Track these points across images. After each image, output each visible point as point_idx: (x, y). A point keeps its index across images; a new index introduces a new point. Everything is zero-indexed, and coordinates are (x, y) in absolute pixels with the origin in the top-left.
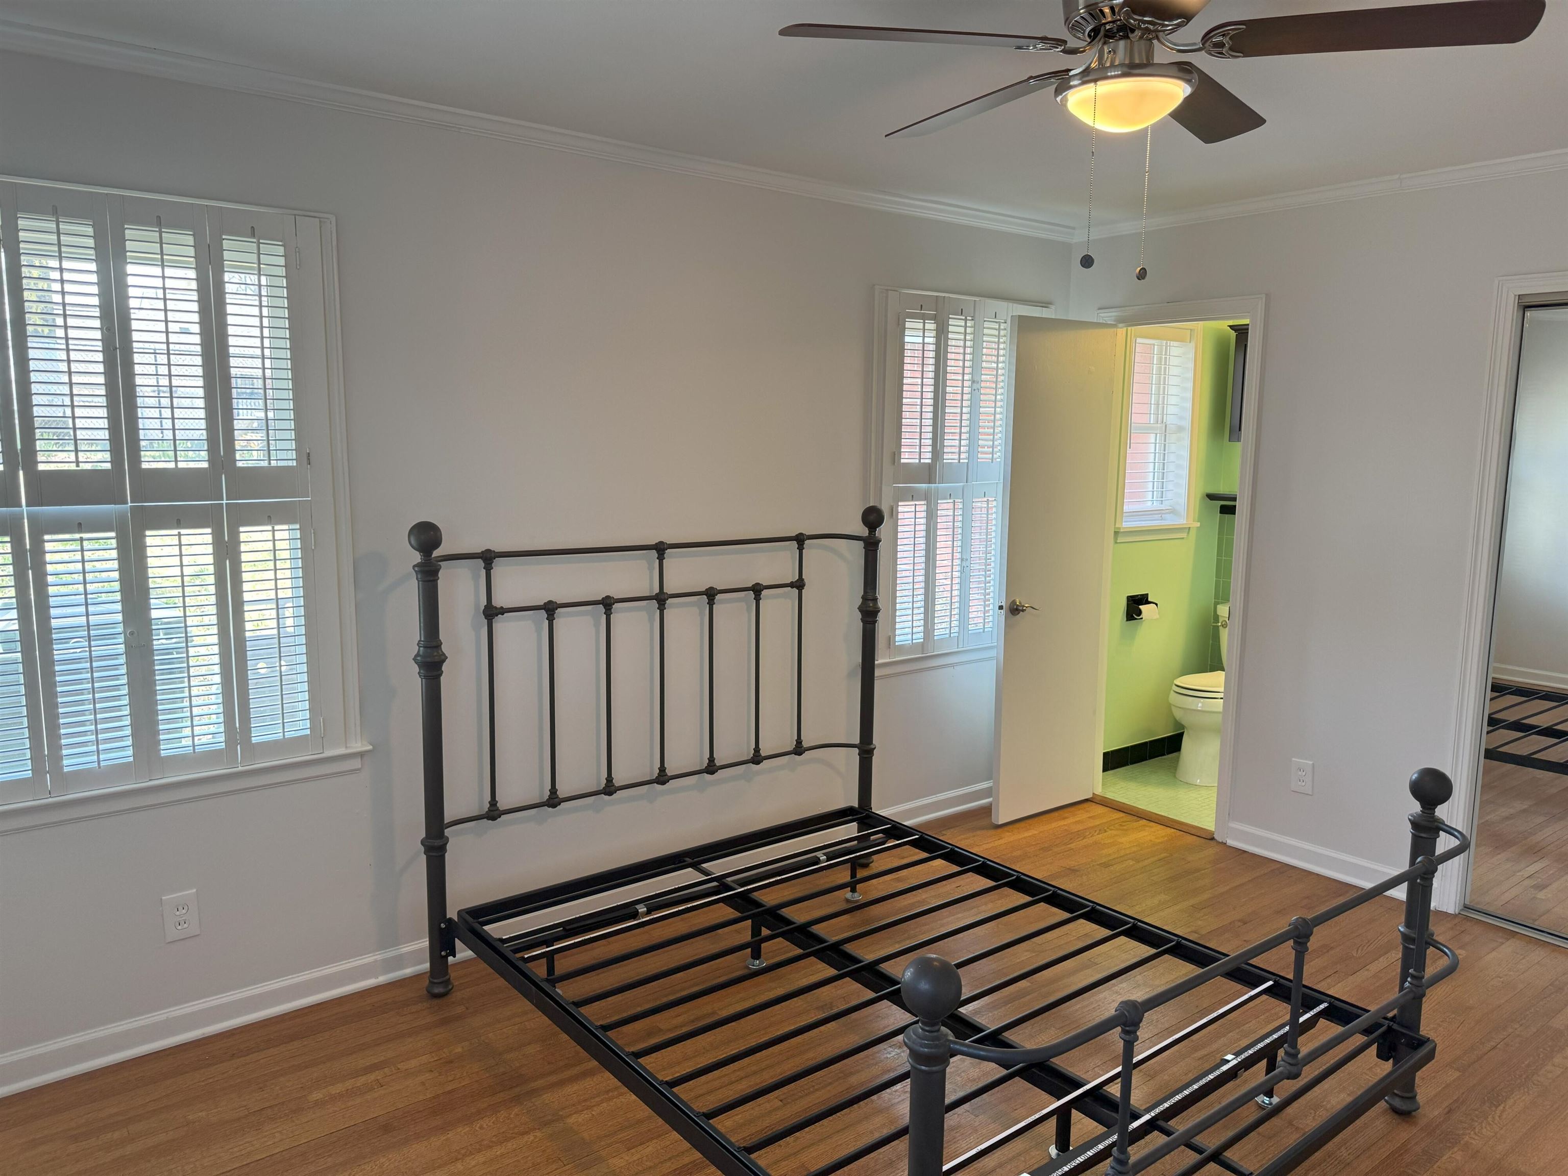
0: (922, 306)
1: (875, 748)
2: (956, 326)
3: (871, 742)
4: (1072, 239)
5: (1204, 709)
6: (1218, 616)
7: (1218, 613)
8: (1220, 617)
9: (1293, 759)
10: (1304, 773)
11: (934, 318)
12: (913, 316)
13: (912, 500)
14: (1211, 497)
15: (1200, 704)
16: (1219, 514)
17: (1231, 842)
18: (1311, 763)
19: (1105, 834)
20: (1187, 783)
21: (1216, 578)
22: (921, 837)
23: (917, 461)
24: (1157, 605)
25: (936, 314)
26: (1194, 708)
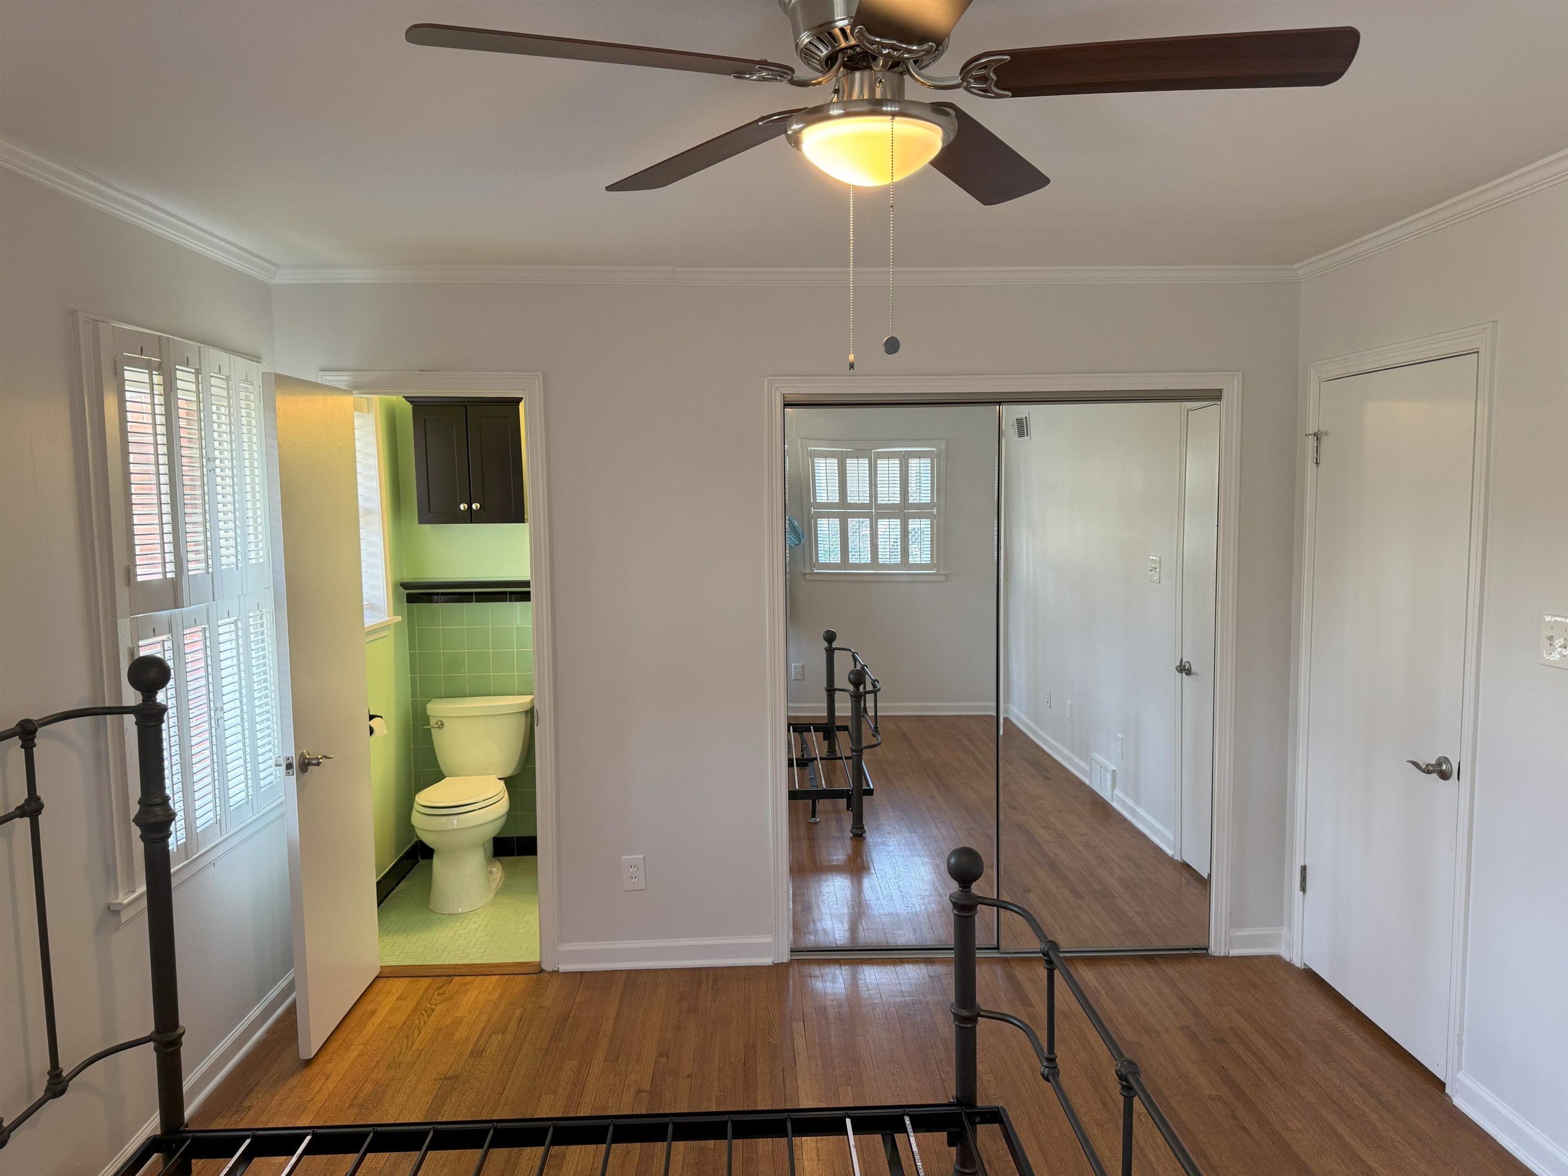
0: (142, 348)
1: (184, 1033)
2: (185, 379)
3: (176, 1025)
4: (273, 279)
5: (460, 827)
6: (428, 716)
7: (428, 713)
8: (430, 718)
9: (622, 857)
10: (636, 869)
11: (160, 368)
12: (133, 363)
13: (154, 635)
14: (405, 586)
15: (455, 822)
16: (406, 604)
17: (563, 968)
18: (642, 856)
19: (434, 1012)
20: (451, 914)
21: (411, 674)
22: (314, 1135)
23: (160, 577)
24: (381, 717)
25: (160, 363)
26: (450, 828)
